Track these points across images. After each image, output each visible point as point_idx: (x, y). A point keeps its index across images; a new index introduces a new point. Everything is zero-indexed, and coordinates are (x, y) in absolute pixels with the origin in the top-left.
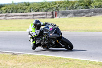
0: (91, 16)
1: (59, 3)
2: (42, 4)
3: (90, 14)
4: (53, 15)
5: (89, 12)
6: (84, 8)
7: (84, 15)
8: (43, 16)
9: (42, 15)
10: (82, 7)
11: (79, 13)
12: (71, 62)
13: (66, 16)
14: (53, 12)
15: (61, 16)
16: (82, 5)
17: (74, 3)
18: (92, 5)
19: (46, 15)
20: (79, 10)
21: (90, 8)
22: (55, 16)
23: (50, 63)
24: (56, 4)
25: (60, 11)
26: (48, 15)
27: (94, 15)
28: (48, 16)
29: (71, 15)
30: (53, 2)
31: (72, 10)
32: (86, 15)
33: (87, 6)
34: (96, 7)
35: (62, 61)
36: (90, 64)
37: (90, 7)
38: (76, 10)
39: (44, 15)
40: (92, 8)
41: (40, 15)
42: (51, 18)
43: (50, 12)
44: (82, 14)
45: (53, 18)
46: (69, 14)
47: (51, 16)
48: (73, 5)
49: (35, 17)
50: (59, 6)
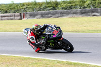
0: (58, 17)
1: (26, 5)
2: (11, 5)
3: (57, 15)
4: (21, 16)
5: (56, 13)
6: (51, 9)
7: (51, 17)
8: (12, 18)
9: (10, 16)
10: (49, 9)
11: (46, 14)
12: (40, 62)
13: (34, 17)
14: (21, 14)
15: (29, 17)
16: (49, 7)
18: (59, 6)
19: (15, 16)
20: (46, 11)
21: (58, 10)
22: (23, 17)
23: (19, 63)
24: (23, 5)
25: (28, 12)
26: (17, 16)
27: (61, 16)
28: (16, 18)
29: (39, 16)
30: (21, 4)
31: (39, 12)
32: (54, 16)
33: (54, 7)
34: (62, 8)
35: (31, 61)
36: (58, 64)
37: (57, 8)
39: (12, 16)
40: (59, 10)
41: (8, 16)
42: (19, 19)
43: (18, 14)
44: (50, 15)
45: (21, 19)
46: (37, 15)
47: (19, 17)
48: (40, 6)
49: (3, 18)
50: (27, 7)
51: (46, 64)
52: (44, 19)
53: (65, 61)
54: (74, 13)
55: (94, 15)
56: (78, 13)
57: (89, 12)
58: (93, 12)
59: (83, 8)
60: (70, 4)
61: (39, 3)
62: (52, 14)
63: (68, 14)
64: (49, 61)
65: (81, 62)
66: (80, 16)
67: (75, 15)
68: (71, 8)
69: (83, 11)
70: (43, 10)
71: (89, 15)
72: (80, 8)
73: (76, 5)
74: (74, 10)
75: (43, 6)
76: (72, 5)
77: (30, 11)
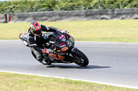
0: (55, 21)
1: (14, 3)
3: (54, 18)
4: (6, 18)
5: (53, 15)
6: (47, 10)
7: (46, 19)
10: (43, 9)
11: (40, 16)
13: (24, 20)
14: (6, 15)
15: (17, 20)
16: (44, 6)
17: (34, 4)
18: (57, 6)
20: (40, 12)
21: (55, 11)
22: (10, 20)
24: (10, 4)
25: (15, 13)
27: (59, 19)
30: (6, 2)
31: (30, 13)
33: (50, 7)
34: (61, 9)
37: (54, 8)
38: (36, 13)
40: (57, 11)
42: (4, 22)
43: (3, 15)
44: (44, 18)
45: (6, 22)
46: (27, 17)
47: (4, 20)
48: (32, 6)
50: (14, 7)
51: (38, 82)
53: (63, 78)
54: (76, 15)
55: (103, 18)
56: (81, 15)
57: (96, 14)
58: (101, 14)
59: (89, 9)
60: (71, 4)
61: (30, 1)
62: (47, 16)
63: (68, 16)
64: (43, 78)
65: (84, 81)
66: (85, 19)
67: (77, 17)
68: (72, 8)
69: (89, 13)
70: (36, 11)
71: (97, 18)
72: (85, 9)
73: (79, 5)
74: (77, 11)
75: (36, 6)
76: (74, 5)
77: (18, 12)
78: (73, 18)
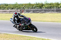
0: (43, 13)
5: (42, 10)
7: (39, 12)
11: (36, 11)
12: (32, 39)
13: (29, 12)
14: (21, 10)
15: (26, 12)
16: (38, 6)
18: (44, 6)
19: (17, 11)
20: (36, 9)
21: (43, 9)
22: (22, 12)
25: (25, 9)
26: (18, 11)
27: (44, 12)
29: (31, 12)
31: (32, 9)
33: (40, 7)
34: (46, 8)
35: (26, 38)
37: (42, 8)
39: (16, 11)
41: (13, 11)
43: (20, 10)
44: (38, 12)
46: (30, 11)
47: (20, 12)
49: (11, 12)
50: (25, 6)
52: (34, 13)
54: (52, 11)
56: (55, 11)
59: (58, 8)
60: (50, 6)
61: (32, 4)
62: (39, 11)
63: (49, 11)
66: (56, 13)
67: (53, 12)
68: (50, 8)
69: (58, 10)
70: (34, 8)
72: (56, 8)
74: (52, 9)
75: (34, 6)
76: (51, 6)
77: (26, 9)
78: (51, 12)
